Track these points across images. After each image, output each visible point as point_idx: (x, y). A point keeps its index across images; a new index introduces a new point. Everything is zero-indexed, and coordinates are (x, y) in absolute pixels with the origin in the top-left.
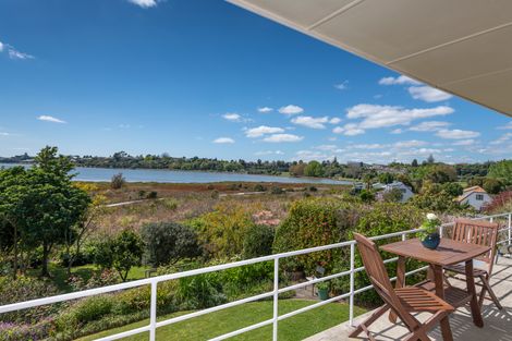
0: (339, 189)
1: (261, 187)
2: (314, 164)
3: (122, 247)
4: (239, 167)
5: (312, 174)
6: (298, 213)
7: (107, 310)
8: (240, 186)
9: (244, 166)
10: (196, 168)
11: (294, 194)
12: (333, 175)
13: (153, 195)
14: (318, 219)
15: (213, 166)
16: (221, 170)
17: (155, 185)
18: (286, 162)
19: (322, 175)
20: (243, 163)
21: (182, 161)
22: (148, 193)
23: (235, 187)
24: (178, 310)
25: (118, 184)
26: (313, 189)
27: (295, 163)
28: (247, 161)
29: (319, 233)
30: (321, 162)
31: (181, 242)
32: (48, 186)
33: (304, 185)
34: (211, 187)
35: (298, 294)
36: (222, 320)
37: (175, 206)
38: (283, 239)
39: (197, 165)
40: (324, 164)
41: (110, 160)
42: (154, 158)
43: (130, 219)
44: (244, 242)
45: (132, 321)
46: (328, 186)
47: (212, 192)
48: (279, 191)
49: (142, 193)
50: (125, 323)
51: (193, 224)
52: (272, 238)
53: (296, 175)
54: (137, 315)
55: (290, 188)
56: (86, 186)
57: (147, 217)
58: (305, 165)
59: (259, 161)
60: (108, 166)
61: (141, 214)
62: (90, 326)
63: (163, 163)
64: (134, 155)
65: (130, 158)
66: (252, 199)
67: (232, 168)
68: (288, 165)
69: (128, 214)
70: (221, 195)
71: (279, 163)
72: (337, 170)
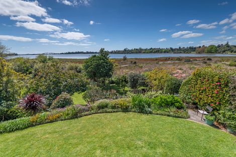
0: (228, 59)
1: (179, 59)
2: (212, 47)
3: (122, 80)
4: (170, 51)
5: (210, 52)
6: (198, 75)
7: (106, 106)
8: (169, 59)
9: (172, 50)
10: (151, 52)
11: (197, 62)
12: (224, 51)
13: (135, 63)
14: (213, 80)
15: (158, 51)
16: (161, 52)
17: (136, 59)
18: (194, 47)
19: (216, 52)
20: (171, 49)
21: (146, 50)
22: (133, 62)
23: (167, 59)
24: (131, 111)
25: (125, 59)
26: (209, 59)
27: (200, 47)
28: (173, 48)
29: (213, 88)
30: (217, 45)
31: (140, 81)
32: (102, 61)
33: (204, 57)
34: (156, 59)
35: (191, 117)
36: (147, 121)
37: (142, 67)
38: (186, 88)
39: (152, 51)
40: (219, 46)
41: (123, 51)
42: (137, 49)
43: (127, 70)
44: (166, 85)
45: (114, 112)
46: (219, 57)
47: (157, 61)
48: (188, 60)
49: (132, 62)
50: (112, 112)
51: (146, 74)
52: (180, 85)
53: (199, 53)
54: (116, 110)
55: (195, 59)
56: (112, 61)
57: (132, 70)
58: (206, 47)
59: (180, 47)
60: (122, 53)
61: (131, 69)
62: (101, 111)
63: (139, 51)
64: (130, 49)
65: (129, 50)
66: (174, 64)
67: (166, 51)
68: (195, 48)
69: (127, 69)
70: (160, 63)
71: (190, 48)
72: (228, 48)
